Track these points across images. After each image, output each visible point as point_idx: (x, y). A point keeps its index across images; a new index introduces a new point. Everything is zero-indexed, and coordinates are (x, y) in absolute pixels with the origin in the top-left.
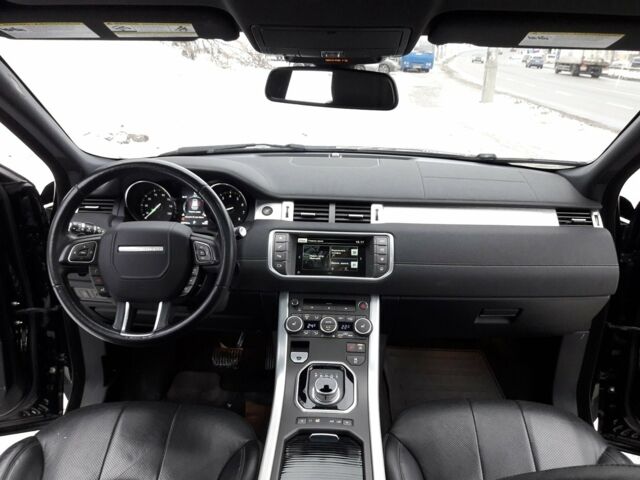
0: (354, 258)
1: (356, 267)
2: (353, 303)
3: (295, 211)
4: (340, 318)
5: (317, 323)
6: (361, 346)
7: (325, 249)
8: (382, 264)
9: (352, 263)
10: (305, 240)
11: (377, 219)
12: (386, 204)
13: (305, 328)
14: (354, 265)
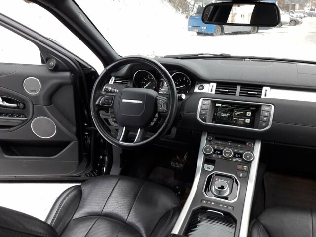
0: (248, 117)
1: (249, 122)
2: (244, 143)
3: (216, 88)
4: (235, 150)
5: (221, 151)
6: (245, 168)
7: (231, 111)
8: (264, 122)
9: (247, 120)
10: (220, 105)
11: (265, 96)
12: (273, 87)
13: (214, 153)
14: (248, 121)
